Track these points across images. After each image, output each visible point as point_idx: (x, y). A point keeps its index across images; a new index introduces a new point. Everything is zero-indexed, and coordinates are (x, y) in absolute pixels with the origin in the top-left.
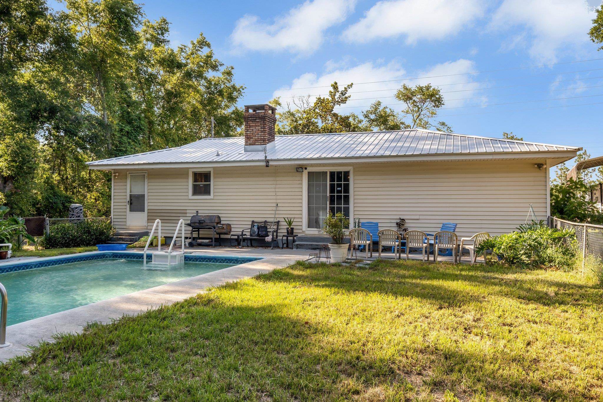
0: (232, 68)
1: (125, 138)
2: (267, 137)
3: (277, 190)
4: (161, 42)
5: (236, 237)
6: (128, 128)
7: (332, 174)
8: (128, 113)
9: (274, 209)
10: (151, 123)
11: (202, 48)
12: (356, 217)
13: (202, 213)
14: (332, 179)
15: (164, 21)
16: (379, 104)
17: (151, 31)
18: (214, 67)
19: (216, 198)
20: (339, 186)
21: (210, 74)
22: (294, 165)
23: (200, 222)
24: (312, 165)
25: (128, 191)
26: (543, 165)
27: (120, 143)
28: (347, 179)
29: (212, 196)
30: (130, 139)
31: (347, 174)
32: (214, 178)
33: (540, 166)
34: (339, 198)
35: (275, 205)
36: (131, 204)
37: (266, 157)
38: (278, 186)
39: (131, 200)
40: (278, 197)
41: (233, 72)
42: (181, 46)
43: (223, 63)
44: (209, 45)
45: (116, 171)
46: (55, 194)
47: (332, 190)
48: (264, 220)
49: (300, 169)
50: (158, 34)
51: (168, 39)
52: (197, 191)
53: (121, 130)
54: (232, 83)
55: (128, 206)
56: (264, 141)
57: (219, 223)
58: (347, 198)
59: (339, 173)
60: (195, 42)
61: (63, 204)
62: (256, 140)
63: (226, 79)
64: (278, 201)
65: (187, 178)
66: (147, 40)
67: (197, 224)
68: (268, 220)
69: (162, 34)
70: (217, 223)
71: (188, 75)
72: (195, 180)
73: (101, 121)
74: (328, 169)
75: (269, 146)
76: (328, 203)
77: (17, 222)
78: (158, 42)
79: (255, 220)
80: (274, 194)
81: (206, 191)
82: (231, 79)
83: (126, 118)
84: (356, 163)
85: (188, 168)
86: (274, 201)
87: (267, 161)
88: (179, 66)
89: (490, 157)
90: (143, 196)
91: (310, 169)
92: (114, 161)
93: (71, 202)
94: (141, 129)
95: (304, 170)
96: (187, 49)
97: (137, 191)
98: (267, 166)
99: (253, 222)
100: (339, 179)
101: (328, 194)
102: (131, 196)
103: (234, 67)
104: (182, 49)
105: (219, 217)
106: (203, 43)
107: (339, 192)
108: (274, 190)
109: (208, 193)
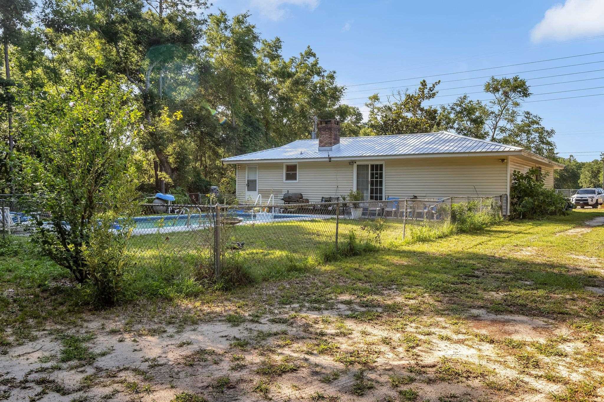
0: (334, 72)
1: (247, 137)
2: (333, 141)
3: (338, 177)
4: (275, 57)
5: (312, 207)
6: (249, 129)
7: (372, 166)
8: (250, 117)
9: (336, 189)
10: (267, 123)
11: (309, 58)
12: (386, 194)
13: (291, 192)
14: (372, 170)
15: (278, 40)
16: (465, 97)
17: (268, 49)
18: (319, 74)
19: (300, 182)
20: (377, 174)
21: (316, 79)
23: (289, 198)
24: (359, 161)
25: (247, 177)
26: (504, 160)
27: (244, 140)
28: (381, 169)
29: (297, 181)
30: (251, 137)
31: (381, 166)
32: (299, 169)
33: (503, 160)
34: (377, 181)
35: (336, 186)
36: (248, 186)
37: (329, 155)
38: (338, 174)
39: (248, 183)
40: (339, 182)
41: (335, 75)
42: (292, 58)
43: (325, 69)
44: (314, 56)
45: (239, 165)
46: (200, 179)
47: (372, 177)
48: (329, 196)
49: (352, 163)
50: (273, 51)
51: (280, 54)
52: (288, 177)
53: (245, 131)
54: (334, 86)
55: (246, 188)
56: (331, 144)
57: (302, 198)
58: (381, 182)
59: (377, 166)
60: (303, 53)
61: (205, 186)
62: (326, 144)
63: (329, 82)
64: (339, 184)
65: (282, 169)
66: (265, 56)
68: (332, 196)
69: (276, 51)
70: (300, 198)
71: (296, 83)
72: (287, 170)
73: (230, 125)
74: (370, 163)
75: (334, 147)
76: (369, 185)
77: (185, 196)
78: (273, 58)
79: (324, 196)
80: (336, 179)
81: (294, 177)
82: (333, 82)
83: (249, 121)
84: (387, 159)
85: (283, 163)
86: (336, 184)
87: (330, 158)
88: (290, 75)
89: (467, 155)
90: (256, 180)
91: (358, 163)
92: (238, 158)
93: (211, 185)
94: (259, 129)
95: (355, 164)
96: (297, 60)
97: (252, 178)
98: (330, 161)
99: (323, 198)
100: (377, 170)
101: (369, 180)
102: (248, 180)
103: (336, 71)
104: (293, 60)
105: (301, 195)
106: (310, 54)
107: (377, 178)
108: (335, 177)
109: (295, 179)
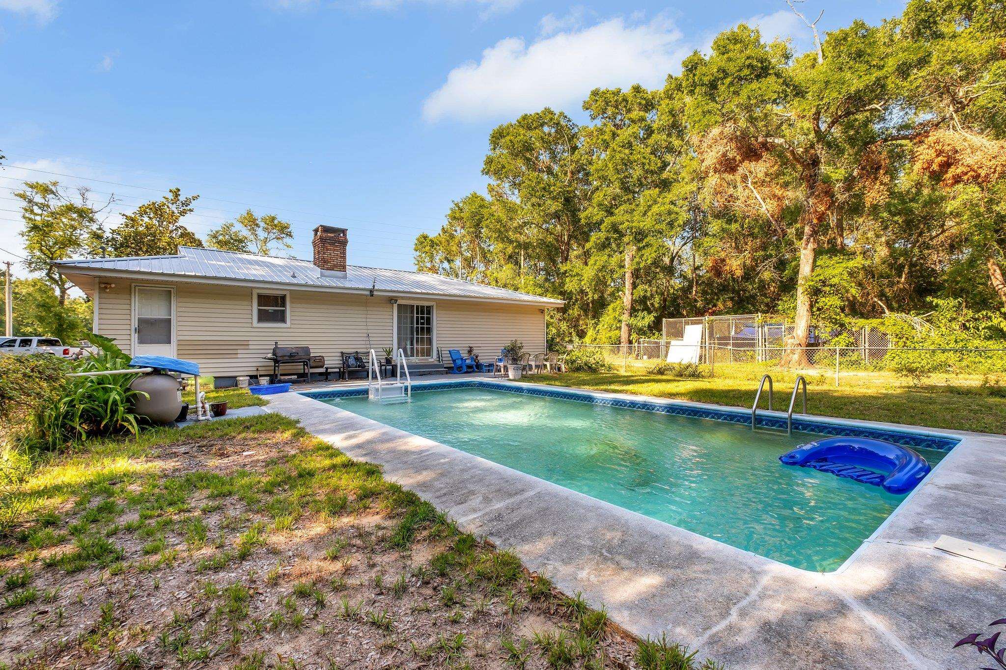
3: (368, 320)
5: (337, 370)
7: (418, 307)
9: (365, 339)
12: (438, 345)
14: (418, 312)
19: (293, 326)
20: (422, 318)
22: (386, 296)
23: (291, 355)
24: (402, 298)
25: (135, 312)
28: (429, 313)
29: (288, 324)
31: (429, 310)
32: (292, 302)
33: (542, 311)
34: (422, 329)
35: (366, 335)
37: (374, 286)
38: (369, 316)
40: (369, 327)
47: (417, 321)
48: (354, 351)
49: (391, 300)
52: (264, 317)
55: (135, 336)
56: (337, 268)
57: (309, 355)
58: (429, 330)
59: (422, 307)
62: (335, 266)
64: (369, 331)
65: (250, 301)
67: (287, 358)
68: (359, 351)
70: (306, 356)
72: (262, 304)
74: (415, 303)
76: (415, 333)
79: (344, 351)
80: (365, 324)
81: (280, 317)
84: (438, 300)
85: (252, 288)
86: (365, 331)
90: (169, 321)
91: (400, 302)
95: (396, 303)
97: (153, 314)
98: (371, 296)
99: (342, 353)
100: (422, 313)
101: (414, 326)
102: (140, 320)
105: (307, 349)
107: (422, 323)
108: (364, 320)
109: (283, 320)
